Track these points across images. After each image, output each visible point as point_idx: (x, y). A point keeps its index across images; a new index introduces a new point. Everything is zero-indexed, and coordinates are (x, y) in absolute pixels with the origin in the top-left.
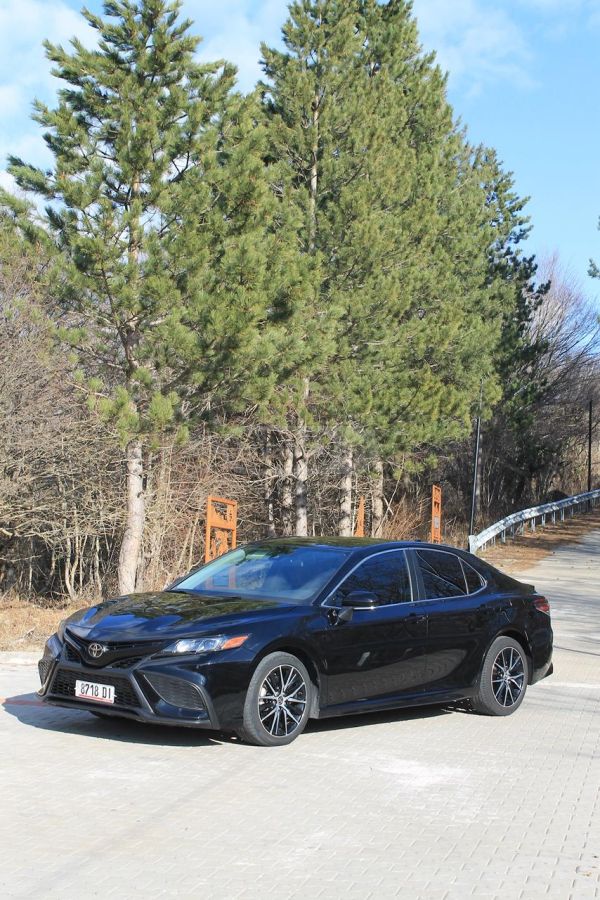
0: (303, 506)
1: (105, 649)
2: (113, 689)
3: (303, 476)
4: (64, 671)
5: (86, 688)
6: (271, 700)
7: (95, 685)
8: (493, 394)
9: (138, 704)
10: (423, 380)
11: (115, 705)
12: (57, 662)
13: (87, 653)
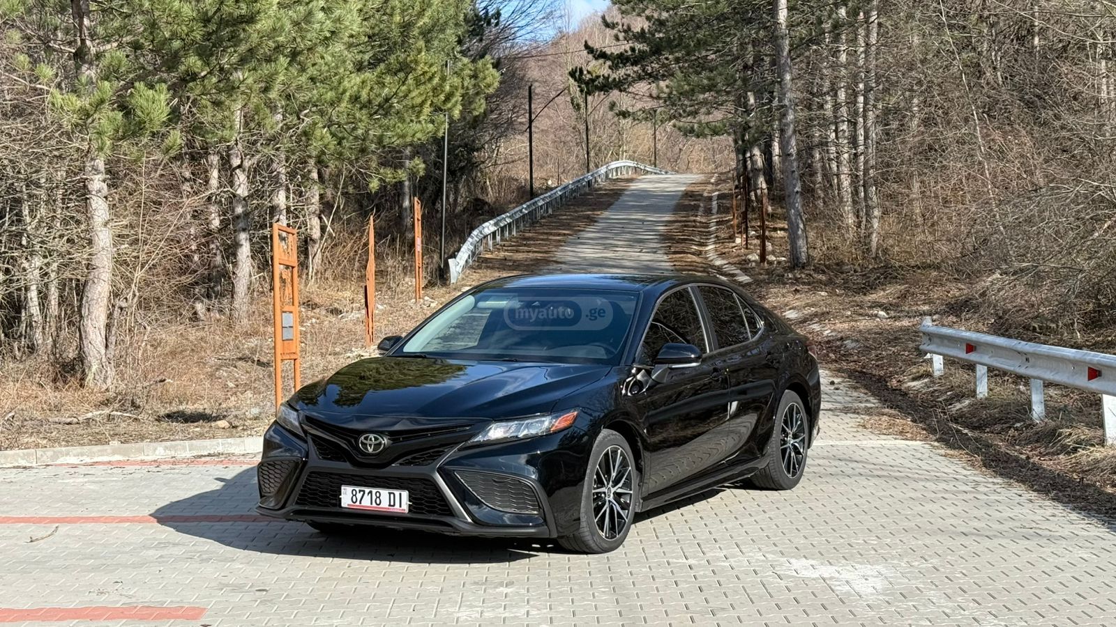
0: (244, 230)
1: (385, 441)
2: (405, 494)
3: (242, 191)
4: (319, 473)
5: (359, 496)
6: (600, 493)
7: (374, 491)
8: (489, 80)
9: (448, 510)
10: (416, 62)
11: (409, 515)
12: (305, 463)
13: (357, 448)
